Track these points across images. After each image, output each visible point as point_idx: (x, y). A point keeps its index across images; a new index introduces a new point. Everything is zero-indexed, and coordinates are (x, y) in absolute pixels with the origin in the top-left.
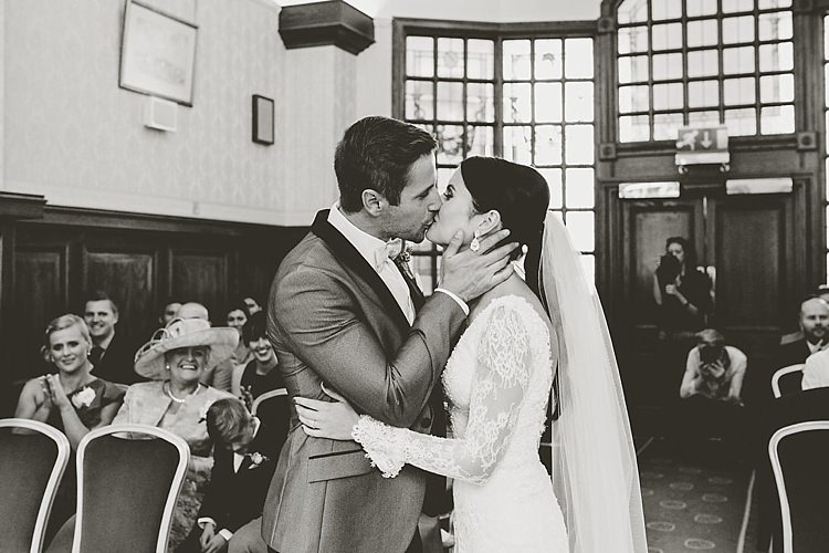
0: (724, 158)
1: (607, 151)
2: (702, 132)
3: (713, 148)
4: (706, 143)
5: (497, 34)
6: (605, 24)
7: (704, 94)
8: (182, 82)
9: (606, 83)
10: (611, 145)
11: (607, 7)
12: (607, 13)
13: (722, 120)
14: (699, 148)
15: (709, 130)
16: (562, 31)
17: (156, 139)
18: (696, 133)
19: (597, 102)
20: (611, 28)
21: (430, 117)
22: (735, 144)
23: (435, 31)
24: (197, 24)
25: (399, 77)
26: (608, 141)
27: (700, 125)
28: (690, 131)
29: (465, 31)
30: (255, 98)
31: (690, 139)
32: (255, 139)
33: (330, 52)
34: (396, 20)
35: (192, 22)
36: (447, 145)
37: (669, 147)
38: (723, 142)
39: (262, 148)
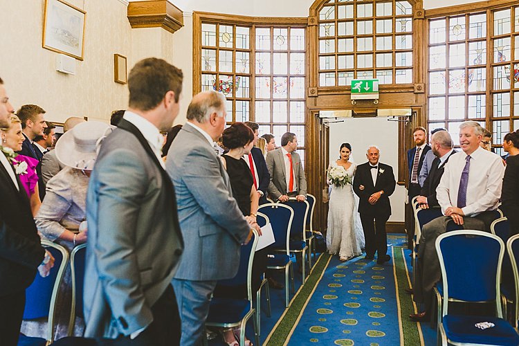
0: (376, 96)
1: (313, 92)
2: (364, 82)
3: (370, 91)
4: (367, 89)
5: (251, 24)
6: (312, 21)
7: (365, 62)
8: (77, 45)
9: (312, 54)
10: (315, 89)
11: (314, 11)
12: (313, 15)
13: (375, 76)
14: (363, 91)
15: (367, 81)
16: (289, 24)
17: (63, 78)
18: (361, 83)
19: (307, 64)
20: (316, 23)
21: (213, 70)
22: (382, 89)
23: (218, 21)
24: (85, 11)
25: (198, 48)
26: (313, 86)
27: (363, 79)
28: (359, 82)
29: (234, 22)
30: (116, 56)
31: (358, 86)
32: (116, 81)
33: (158, 31)
34: (195, 13)
35: (81, 9)
36: (224, 87)
37: (348, 90)
38: (376, 88)
39: (120, 85)
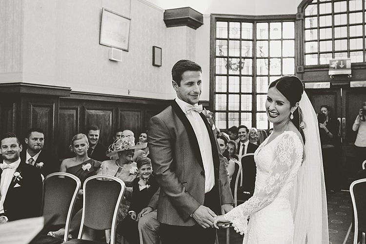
0: (349, 72)
1: (300, 69)
2: (340, 61)
3: (345, 68)
4: (342, 66)
5: (254, 20)
6: (299, 16)
7: (341, 45)
8: (125, 41)
9: (300, 41)
10: (302, 67)
11: (300, 9)
12: (300, 12)
13: (349, 56)
14: (338, 68)
15: (342, 60)
16: (282, 19)
17: (114, 64)
18: (337, 62)
19: (296, 49)
20: (302, 18)
21: (226, 55)
22: (354, 66)
23: (228, 19)
24: (130, 18)
25: (213, 39)
26: (300, 65)
27: (340, 58)
28: (335, 61)
29: (241, 20)
30: (154, 47)
31: (334, 65)
32: (154, 64)
33: (185, 29)
34: (212, 15)
35: (128, 17)
36: (233, 67)
37: (327, 67)
38: (349, 65)
39: (156, 68)
